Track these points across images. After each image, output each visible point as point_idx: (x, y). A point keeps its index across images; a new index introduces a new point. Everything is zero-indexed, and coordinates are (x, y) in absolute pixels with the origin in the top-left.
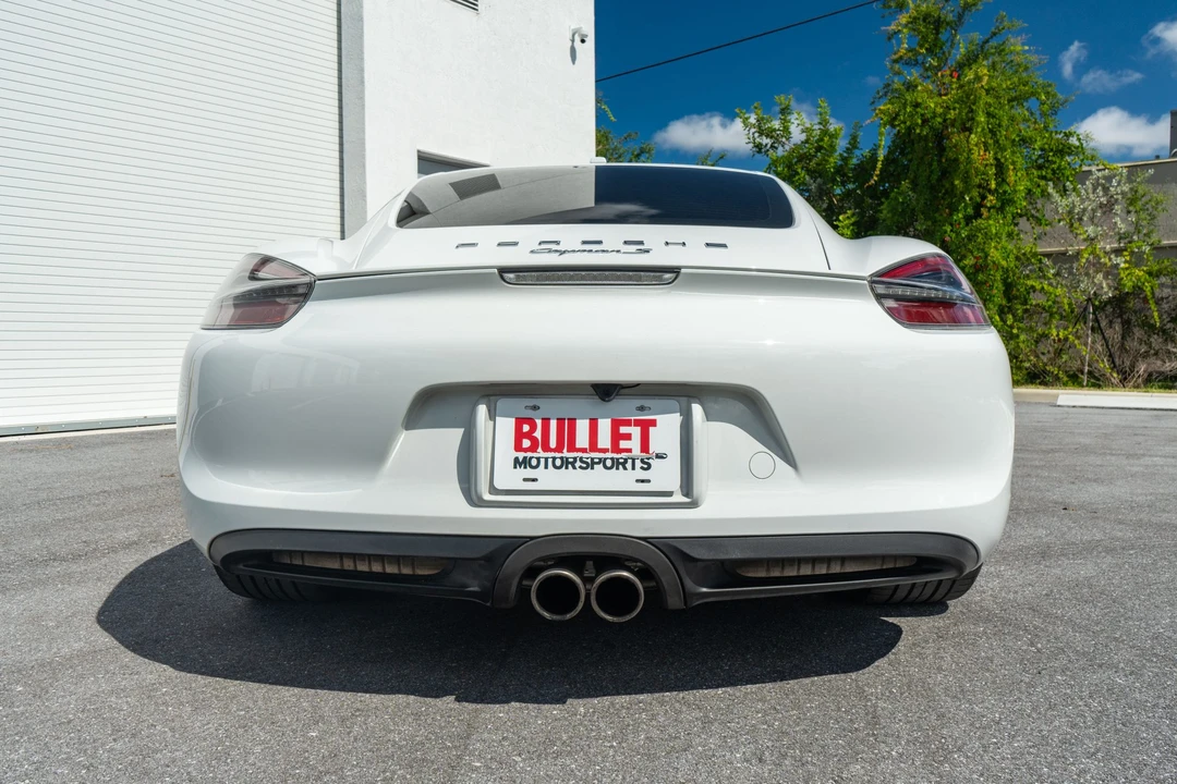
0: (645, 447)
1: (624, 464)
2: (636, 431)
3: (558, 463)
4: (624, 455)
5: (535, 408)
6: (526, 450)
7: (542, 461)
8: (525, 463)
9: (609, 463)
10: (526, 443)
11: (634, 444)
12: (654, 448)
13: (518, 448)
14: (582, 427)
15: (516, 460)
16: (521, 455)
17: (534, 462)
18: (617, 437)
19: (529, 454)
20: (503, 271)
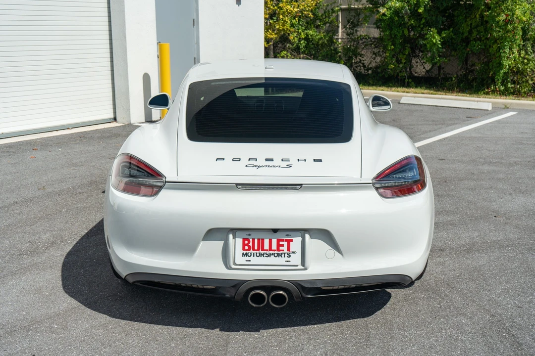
0: (289, 249)
1: (281, 255)
2: (285, 244)
3: (258, 255)
4: (281, 252)
5: (250, 235)
6: (246, 250)
7: (252, 254)
8: (246, 255)
9: (276, 255)
10: (247, 248)
11: (285, 248)
12: (292, 249)
13: (244, 249)
14: (267, 242)
15: (243, 253)
16: (245, 252)
17: (249, 255)
18: (279, 245)
19: (248, 252)
20: (237, 184)
